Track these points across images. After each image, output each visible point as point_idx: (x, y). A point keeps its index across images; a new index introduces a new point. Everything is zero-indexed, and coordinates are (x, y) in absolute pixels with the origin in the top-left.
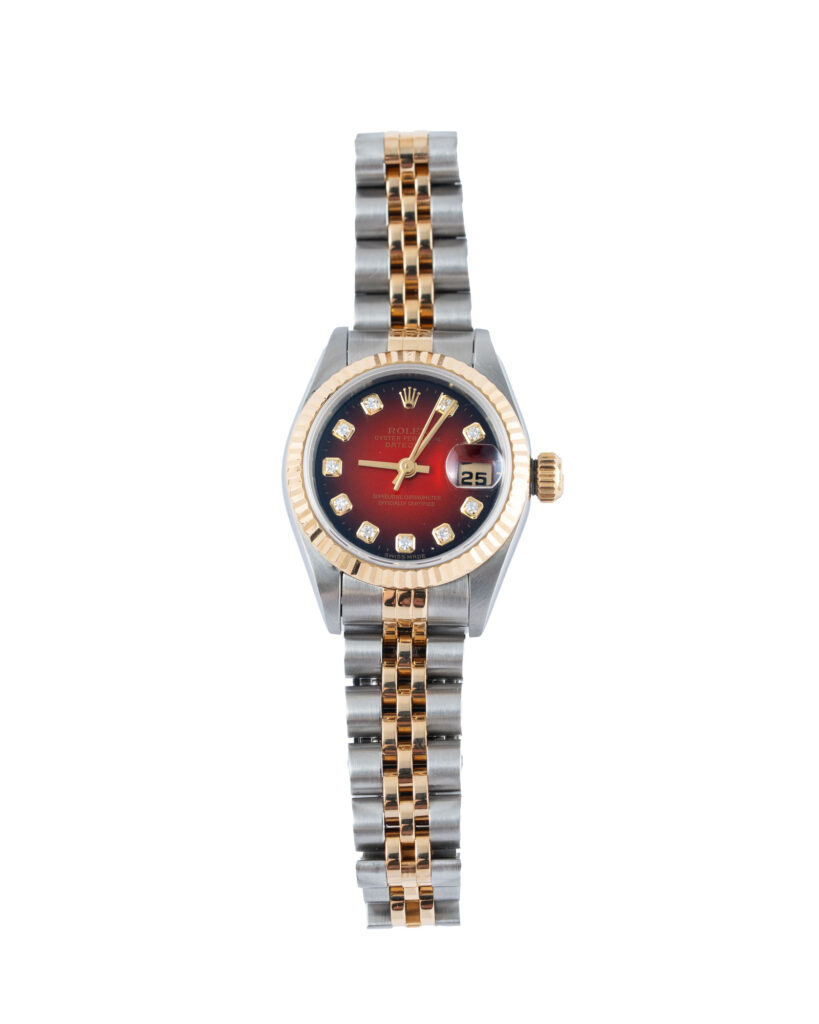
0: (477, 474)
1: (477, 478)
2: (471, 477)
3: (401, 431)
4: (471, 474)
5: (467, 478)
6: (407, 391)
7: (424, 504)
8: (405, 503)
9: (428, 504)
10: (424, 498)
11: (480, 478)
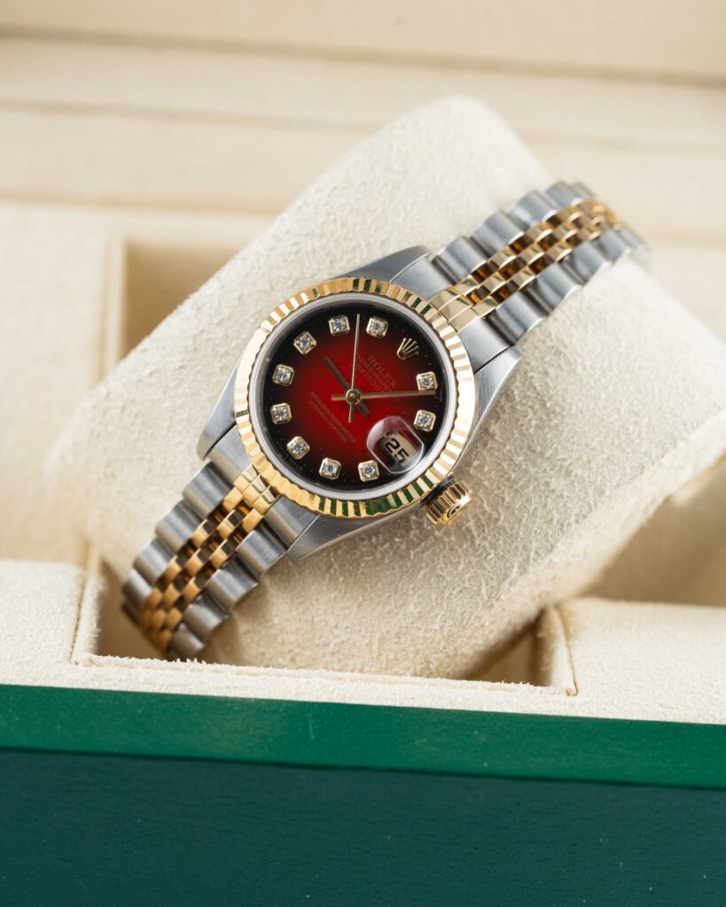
0: (403, 450)
1: (400, 453)
2: (395, 448)
3: (378, 366)
4: (398, 445)
5: (393, 446)
6: (411, 343)
7: (339, 433)
8: (327, 419)
9: (342, 437)
10: (344, 429)
11: (402, 455)
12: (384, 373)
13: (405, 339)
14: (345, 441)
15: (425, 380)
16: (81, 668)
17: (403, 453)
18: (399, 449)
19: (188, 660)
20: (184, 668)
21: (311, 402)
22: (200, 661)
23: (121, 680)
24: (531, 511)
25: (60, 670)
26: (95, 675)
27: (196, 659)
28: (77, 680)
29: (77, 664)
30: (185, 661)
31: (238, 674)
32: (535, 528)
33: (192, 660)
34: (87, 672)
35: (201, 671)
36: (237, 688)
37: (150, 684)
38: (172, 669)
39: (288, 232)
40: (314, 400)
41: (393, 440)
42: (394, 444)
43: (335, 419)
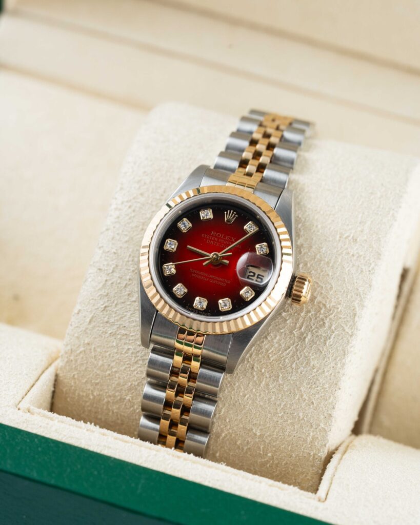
2: (254, 276)
3: (219, 235)
4: (255, 274)
5: (251, 276)
6: (230, 212)
7: (219, 283)
8: (208, 279)
9: (222, 284)
10: (220, 279)
11: (260, 278)
12: (225, 237)
13: (225, 212)
14: (224, 285)
15: (250, 228)
16: (20, 412)
17: (259, 276)
18: (256, 276)
19: (88, 423)
20: (84, 427)
21: (193, 275)
22: (95, 425)
23: (41, 426)
24: (347, 273)
25: (6, 411)
26: (26, 420)
27: (93, 424)
28: (14, 420)
29: (19, 409)
30: (87, 423)
31: (116, 439)
32: (355, 281)
33: (91, 424)
34: (22, 416)
35: (93, 432)
36: (110, 448)
37: (58, 433)
38: (77, 427)
39: (122, 203)
40: (194, 273)
41: (250, 272)
42: (252, 274)
43: (212, 277)
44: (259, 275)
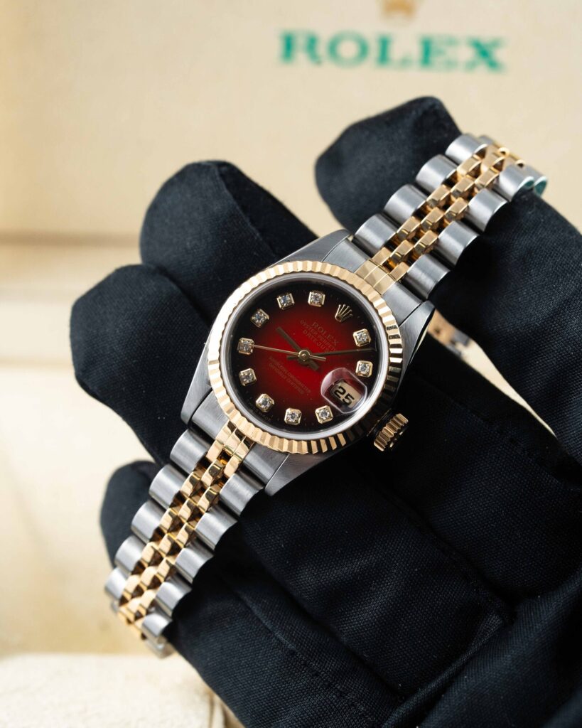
2: (343, 394)
3: (321, 330)
4: (345, 391)
5: (340, 393)
6: (345, 308)
7: (297, 387)
9: (299, 390)
10: (300, 384)
11: (348, 399)
12: (326, 334)
13: (340, 306)
14: (302, 392)
15: (360, 336)
17: (349, 397)
18: (346, 394)
21: (271, 365)
40: (273, 363)
41: (340, 387)
42: (341, 391)
43: (292, 376)
44: (349, 395)
